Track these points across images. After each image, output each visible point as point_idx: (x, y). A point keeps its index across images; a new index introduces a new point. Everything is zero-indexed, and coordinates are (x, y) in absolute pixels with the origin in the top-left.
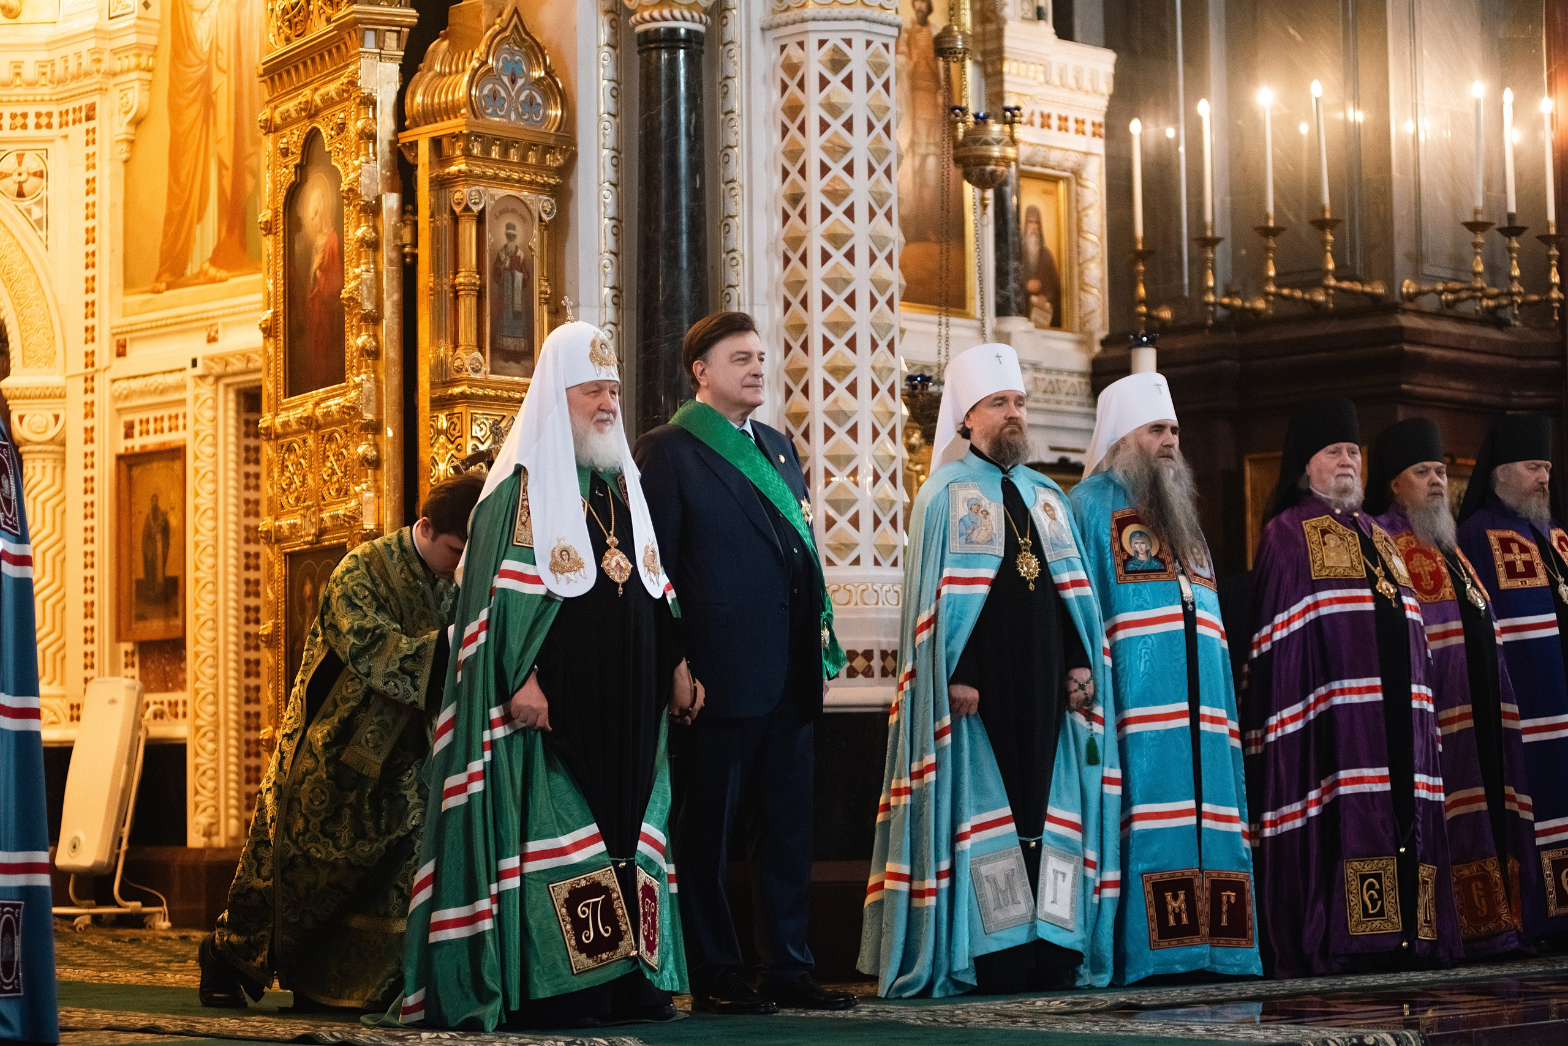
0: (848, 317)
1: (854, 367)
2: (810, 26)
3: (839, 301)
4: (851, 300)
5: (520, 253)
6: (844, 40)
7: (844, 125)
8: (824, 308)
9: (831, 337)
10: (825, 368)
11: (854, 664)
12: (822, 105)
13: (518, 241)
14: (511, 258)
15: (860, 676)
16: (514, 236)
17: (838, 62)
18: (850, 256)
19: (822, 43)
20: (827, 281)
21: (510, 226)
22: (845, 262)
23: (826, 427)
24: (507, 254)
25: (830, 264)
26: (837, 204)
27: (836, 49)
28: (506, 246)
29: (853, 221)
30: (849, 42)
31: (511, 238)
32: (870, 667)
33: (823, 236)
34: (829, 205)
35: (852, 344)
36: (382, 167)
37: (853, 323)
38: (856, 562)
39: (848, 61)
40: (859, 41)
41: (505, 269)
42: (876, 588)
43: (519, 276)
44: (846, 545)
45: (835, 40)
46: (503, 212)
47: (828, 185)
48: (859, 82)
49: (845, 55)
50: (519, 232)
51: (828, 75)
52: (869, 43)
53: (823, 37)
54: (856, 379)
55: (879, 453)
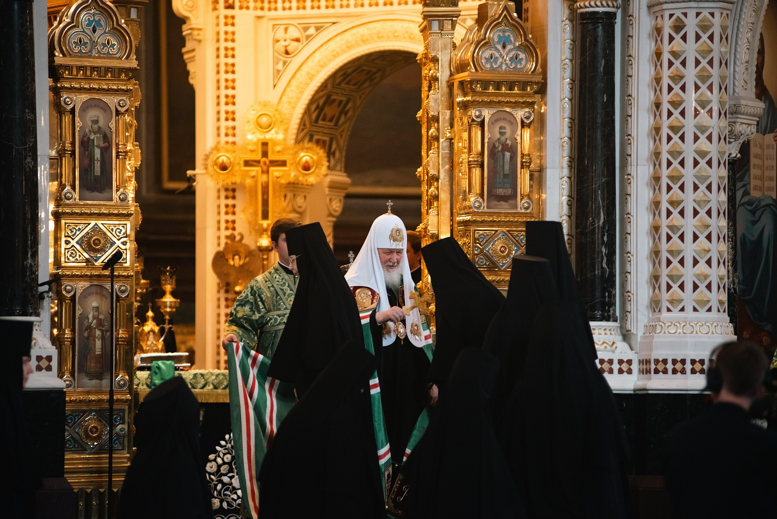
0: (680, 172)
1: (682, 201)
2: (665, 6)
3: (676, 164)
4: (682, 163)
5: (509, 142)
6: (683, 13)
7: (681, 63)
8: (668, 168)
9: (671, 184)
10: (667, 201)
11: (676, 367)
12: (669, 52)
13: (508, 135)
14: (503, 145)
15: (679, 373)
16: (505, 133)
17: (679, 27)
18: (682, 138)
19: (671, 16)
20: (670, 152)
21: (501, 128)
22: (679, 141)
23: (668, 234)
24: (499, 143)
25: (672, 142)
26: (676, 109)
27: (678, 19)
28: (499, 139)
29: (684, 118)
30: (685, 15)
31: (502, 134)
32: (684, 369)
33: (668, 127)
34: (672, 109)
35: (682, 188)
36: (442, 96)
37: (683, 176)
38: (682, 310)
39: (685, 26)
40: (692, 14)
41: (499, 151)
42: (691, 324)
43: (508, 155)
44: (676, 300)
45: (678, 14)
46: (497, 120)
47: (671, 98)
48: (691, 37)
49: (683, 22)
50: (508, 131)
51: (674, 34)
52: (698, 14)
53: (672, 12)
54: (684, 207)
55: (698, 248)
